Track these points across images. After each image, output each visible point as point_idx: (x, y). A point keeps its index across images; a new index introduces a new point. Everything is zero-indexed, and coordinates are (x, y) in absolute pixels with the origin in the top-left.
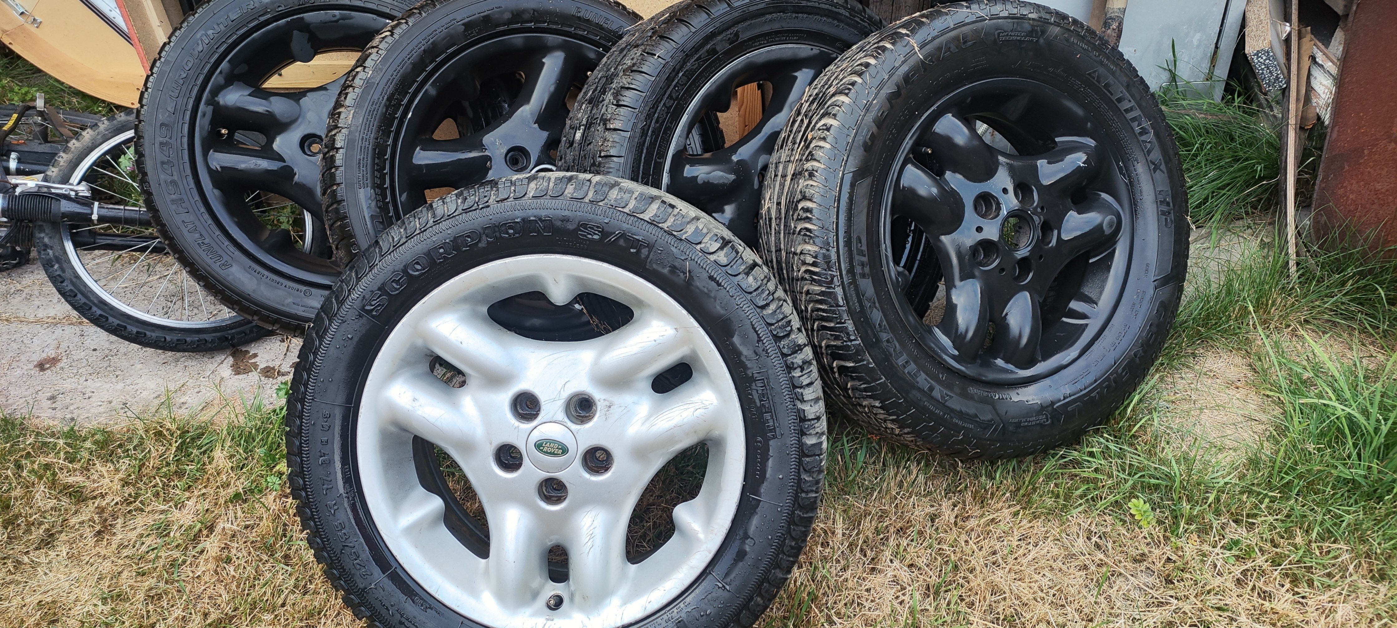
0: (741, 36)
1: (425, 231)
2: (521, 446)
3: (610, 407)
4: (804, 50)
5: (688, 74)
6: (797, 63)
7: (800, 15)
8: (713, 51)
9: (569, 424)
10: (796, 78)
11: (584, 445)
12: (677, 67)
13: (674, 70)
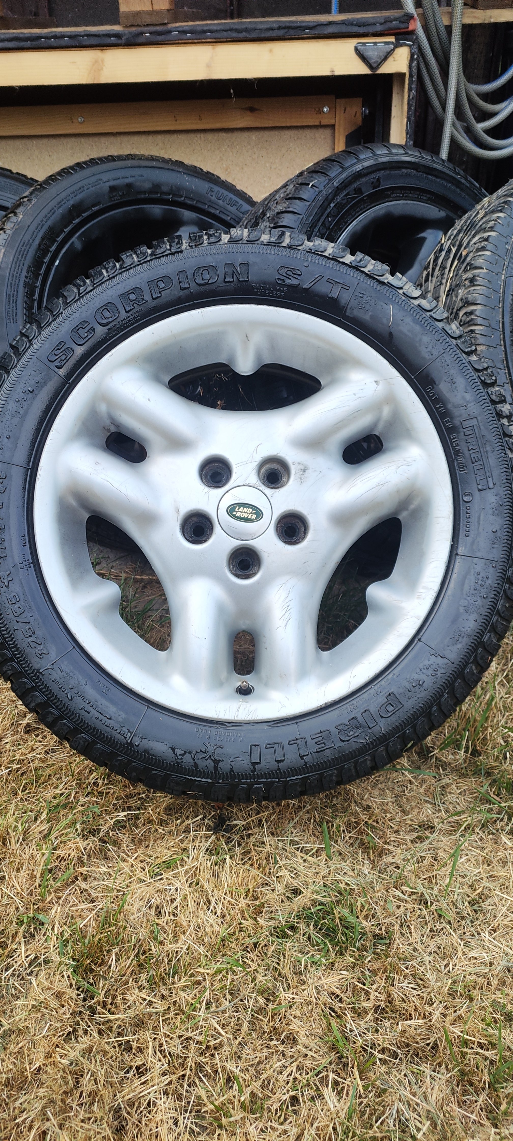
0: (382, 183)
1: (113, 277)
2: (212, 512)
3: (304, 471)
4: (434, 212)
5: (339, 207)
6: (425, 224)
7: (430, 177)
8: (358, 191)
9: (263, 488)
10: (424, 239)
11: (279, 510)
12: (330, 197)
13: (327, 199)
